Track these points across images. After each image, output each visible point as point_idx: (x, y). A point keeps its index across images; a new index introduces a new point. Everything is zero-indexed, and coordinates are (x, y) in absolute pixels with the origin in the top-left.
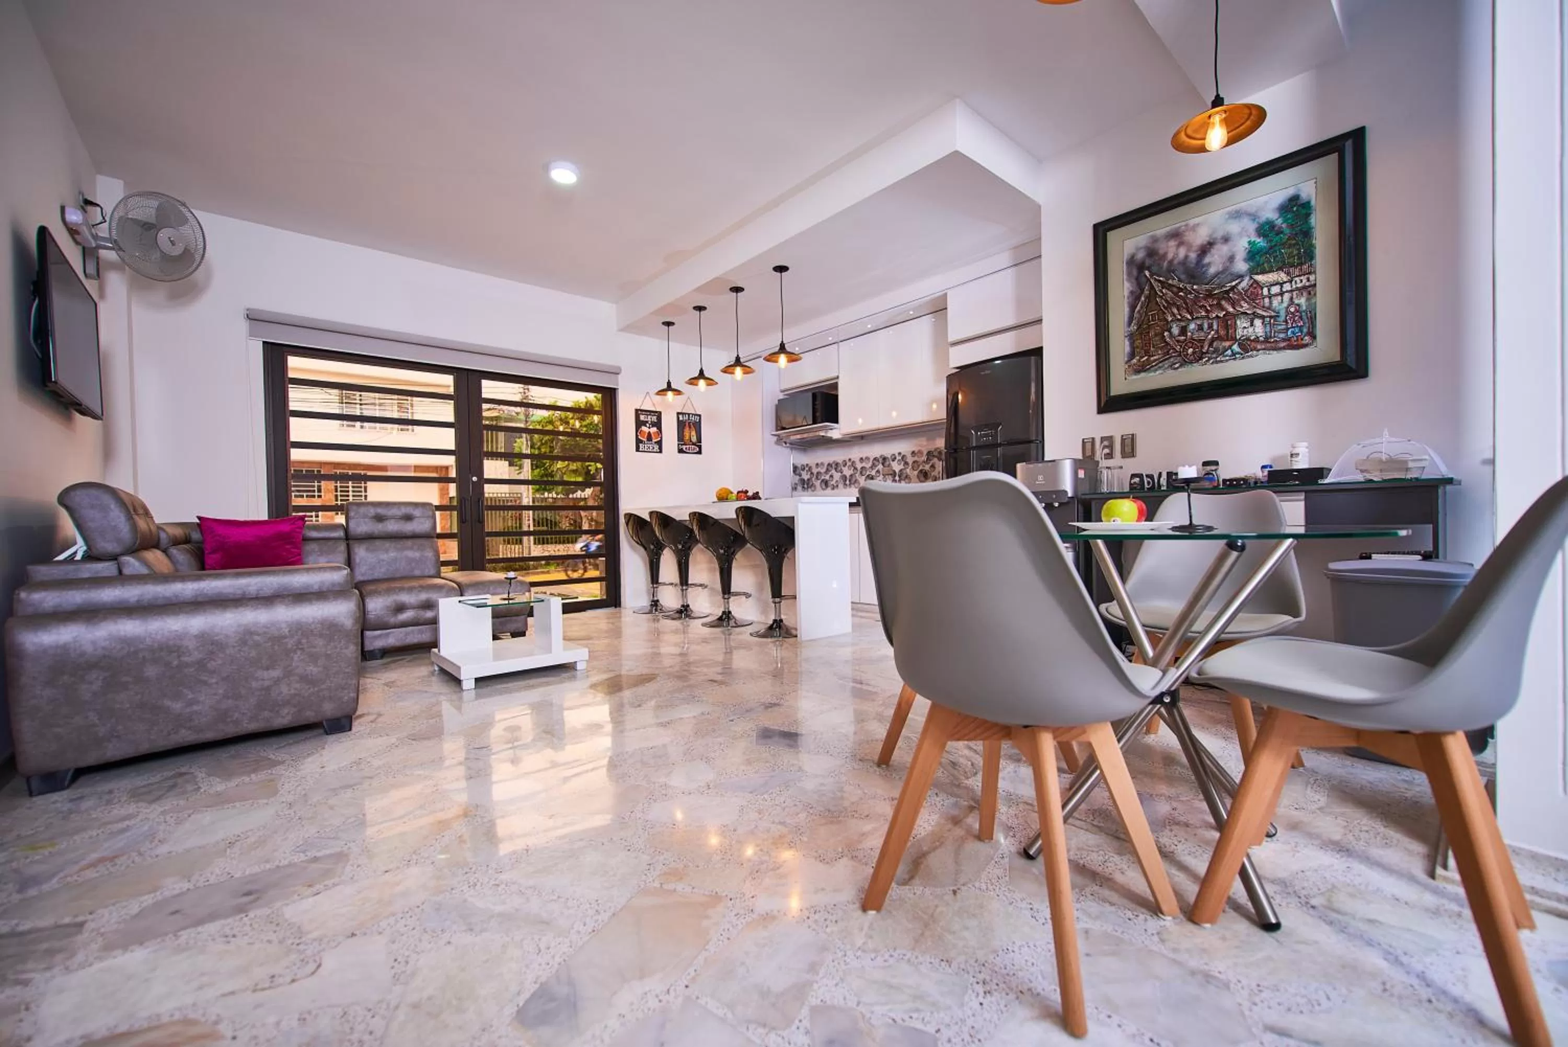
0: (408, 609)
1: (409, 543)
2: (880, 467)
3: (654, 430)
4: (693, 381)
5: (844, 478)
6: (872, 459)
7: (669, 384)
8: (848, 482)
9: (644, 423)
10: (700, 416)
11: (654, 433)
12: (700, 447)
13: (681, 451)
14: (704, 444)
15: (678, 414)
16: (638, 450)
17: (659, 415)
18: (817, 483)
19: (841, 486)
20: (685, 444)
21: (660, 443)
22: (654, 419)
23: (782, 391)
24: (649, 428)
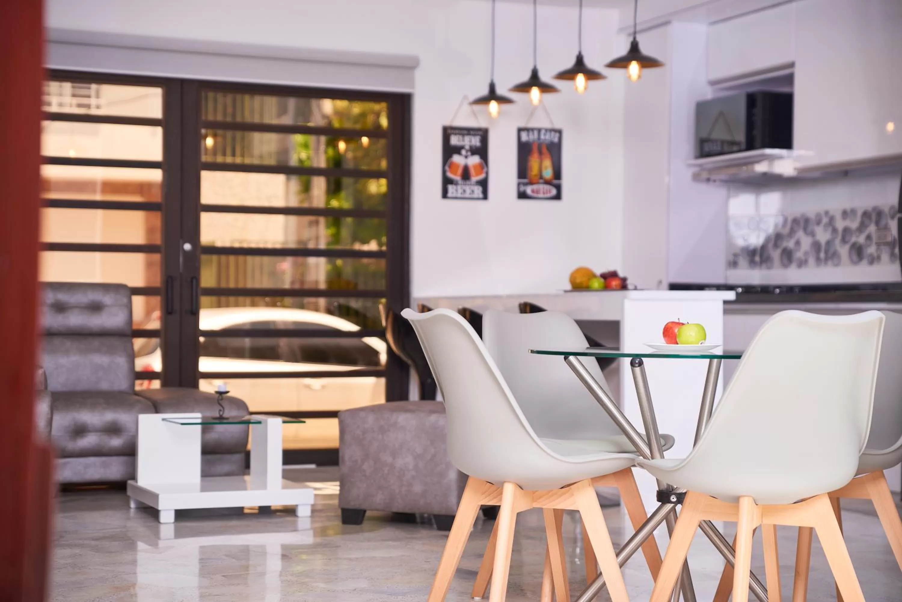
0: (89, 431)
1: (96, 342)
2: (872, 228)
3: (474, 160)
4: (524, 88)
5: (816, 246)
6: (860, 213)
7: (492, 87)
8: (822, 255)
9: (457, 150)
10: (560, 132)
11: (475, 167)
12: (558, 188)
13: (522, 195)
14: (566, 182)
15: (520, 130)
16: (445, 194)
17: (484, 134)
18: (776, 254)
19: (812, 261)
20: (531, 183)
21: (484, 184)
22: (476, 141)
23: (713, 83)
24: (466, 157)
